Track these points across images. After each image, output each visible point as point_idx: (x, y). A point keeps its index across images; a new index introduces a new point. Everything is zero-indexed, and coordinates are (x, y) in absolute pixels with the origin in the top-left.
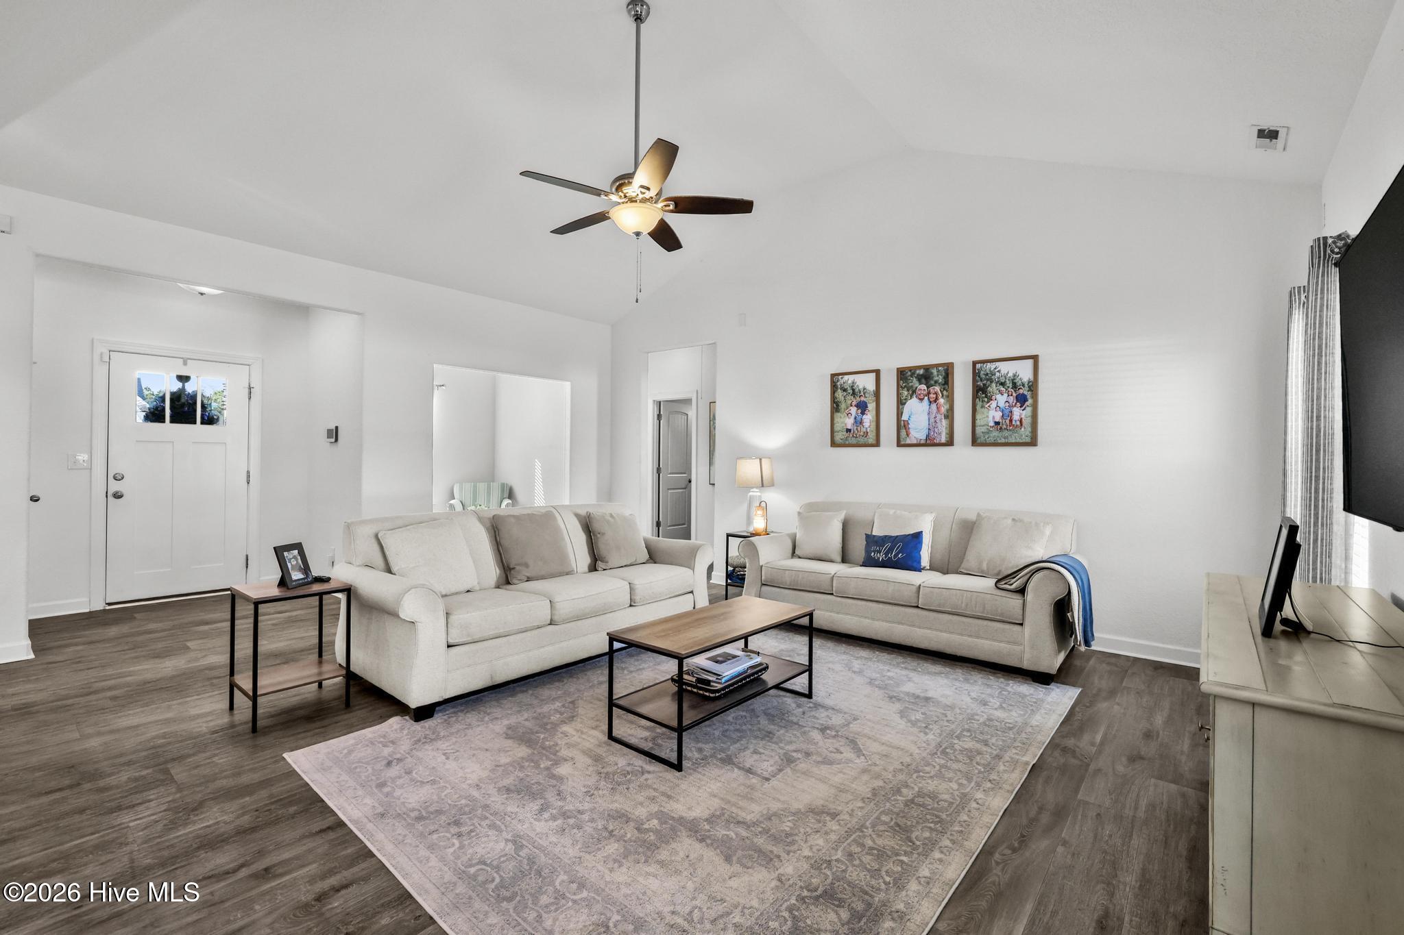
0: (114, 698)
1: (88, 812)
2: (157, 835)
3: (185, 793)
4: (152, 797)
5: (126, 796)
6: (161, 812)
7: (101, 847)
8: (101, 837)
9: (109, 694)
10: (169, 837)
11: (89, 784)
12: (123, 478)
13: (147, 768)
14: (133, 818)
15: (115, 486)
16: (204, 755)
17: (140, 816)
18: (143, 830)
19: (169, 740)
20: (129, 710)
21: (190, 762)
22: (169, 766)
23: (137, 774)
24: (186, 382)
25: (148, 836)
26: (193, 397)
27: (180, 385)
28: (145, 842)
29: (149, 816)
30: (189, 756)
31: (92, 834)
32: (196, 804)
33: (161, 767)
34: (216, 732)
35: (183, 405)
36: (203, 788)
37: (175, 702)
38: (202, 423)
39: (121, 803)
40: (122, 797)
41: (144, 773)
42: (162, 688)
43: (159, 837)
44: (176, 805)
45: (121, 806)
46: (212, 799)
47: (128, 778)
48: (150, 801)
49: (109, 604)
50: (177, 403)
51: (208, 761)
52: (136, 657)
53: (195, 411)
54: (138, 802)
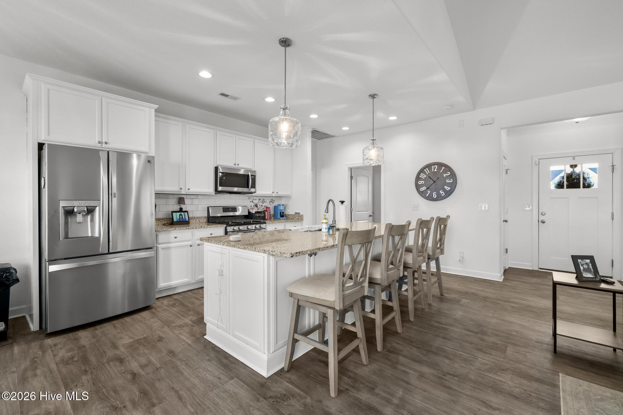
0: (513, 307)
1: (473, 345)
2: (483, 370)
3: (505, 360)
4: (494, 354)
5: (486, 347)
6: (491, 362)
7: (465, 360)
8: (469, 357)
9: (513, 305)
10: (485, 374)
11: (480, 335)
12: (545, 214)
13: (501, 341)
14: (482, 357)
15: (542, 218)
16: (525, 349)
17: (484, 358)
18: (481, 364)
19: (518, 334)
20: (514, 314)
21: (517, 349)
22: (509, 345)
23: (496, 341)
24: (575, 168)
25: (480, 367)
26: (579, 175)
27: (571, 170)
28: (477, 369)
29: (487, 360)
30: (519, 346)
31: (467, 354)
32: (505, 368)
33: (505, 344)
34: (538, 342)
35: (574, 179)
36: (513, 363)
37: (533, 320)
38: (583, 188)
39: (483, 349)
40: (485, 347)
41: (499, 342)
42: (533, 311)
43: (483, 371)
44: (498, 363)
45: (482, 349)
46: (513, 371)
47: (493, 341)
48: (491, 355)
49: (540, 269)
50: (570, 179)
51: (524, 353)
52: (534, 294)
53: (580, 182)
54: (488, 352)
